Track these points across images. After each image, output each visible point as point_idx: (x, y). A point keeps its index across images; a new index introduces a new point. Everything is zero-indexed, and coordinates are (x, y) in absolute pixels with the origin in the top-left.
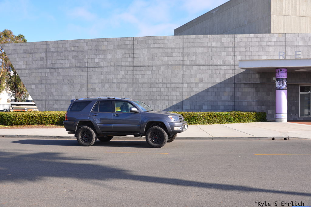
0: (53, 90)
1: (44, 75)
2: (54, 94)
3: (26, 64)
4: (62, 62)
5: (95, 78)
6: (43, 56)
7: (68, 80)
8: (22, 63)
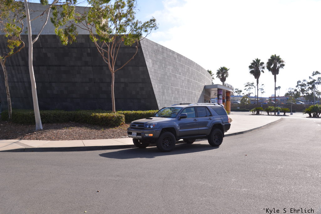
0: (165, 91)
1: (161, 77)
2: (166, 95)
3: (152, 62)
4: (169, 68)
5: (179, 84)
6: (161, 59)
7: (171, 83)
8: (150, 61)
